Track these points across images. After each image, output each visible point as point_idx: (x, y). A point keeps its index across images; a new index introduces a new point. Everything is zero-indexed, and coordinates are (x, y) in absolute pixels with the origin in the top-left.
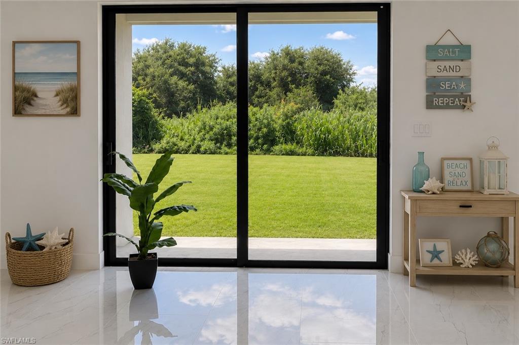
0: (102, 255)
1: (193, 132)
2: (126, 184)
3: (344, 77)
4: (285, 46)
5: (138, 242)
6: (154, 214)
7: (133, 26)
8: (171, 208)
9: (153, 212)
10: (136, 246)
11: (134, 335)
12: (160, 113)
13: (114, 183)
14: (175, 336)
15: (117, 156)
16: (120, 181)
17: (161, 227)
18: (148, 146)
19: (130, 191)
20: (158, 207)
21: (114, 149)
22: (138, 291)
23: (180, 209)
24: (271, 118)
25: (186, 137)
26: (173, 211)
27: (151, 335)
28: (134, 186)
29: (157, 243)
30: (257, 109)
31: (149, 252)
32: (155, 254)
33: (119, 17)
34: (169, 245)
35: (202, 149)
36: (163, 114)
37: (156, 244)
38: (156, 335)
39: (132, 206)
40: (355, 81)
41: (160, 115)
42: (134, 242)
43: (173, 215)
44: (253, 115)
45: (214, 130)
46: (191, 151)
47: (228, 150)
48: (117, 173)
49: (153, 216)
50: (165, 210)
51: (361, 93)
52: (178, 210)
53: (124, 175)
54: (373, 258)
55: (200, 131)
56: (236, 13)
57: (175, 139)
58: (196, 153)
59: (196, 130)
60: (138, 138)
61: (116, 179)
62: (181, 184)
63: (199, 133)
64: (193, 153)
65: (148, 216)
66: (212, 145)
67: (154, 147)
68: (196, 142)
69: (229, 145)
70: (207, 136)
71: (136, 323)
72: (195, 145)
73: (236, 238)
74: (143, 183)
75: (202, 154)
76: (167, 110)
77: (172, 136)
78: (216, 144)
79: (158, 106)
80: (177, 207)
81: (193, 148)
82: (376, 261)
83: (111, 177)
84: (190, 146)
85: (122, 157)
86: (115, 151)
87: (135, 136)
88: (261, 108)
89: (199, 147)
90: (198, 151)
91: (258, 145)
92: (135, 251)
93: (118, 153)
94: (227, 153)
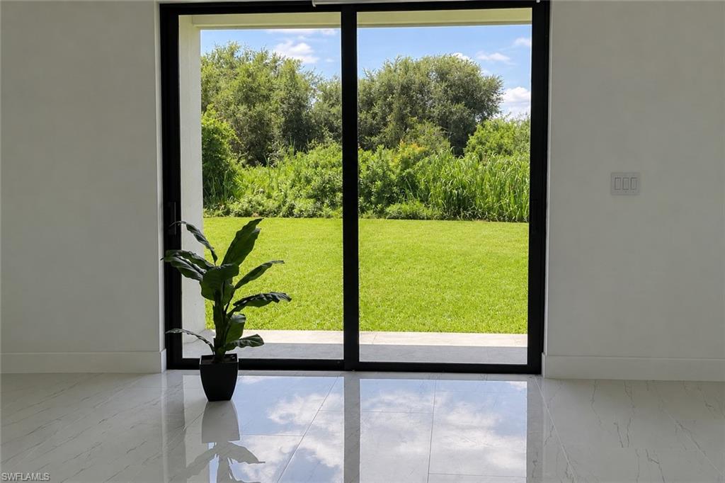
0: (163, 354)
1: (284, 186)
2: (196, 265)
3: (484, 105)
4: (403, 57)
5: (213, 340)
6: (234, 305)
7: (201, 31)
8: (256, 296)
9: (233, 301)
10: (211, 345)
11: (207, 461)
12: (240, 159)
13: (179, 263)
14: (262, 462)
15: (183, 227)
16: (188, 260)
17: (243, 321)
18: (223, 206)
19: (201, 273)
20: (239, 295)
21: (179, 218)
22: (213, 403)
23: (268, 298)
24: (388, 166)
25: (275, 194)
26: (258, 301)
27: (231, 461)
28: (207, 268)
29: (238, 341)
30: (369, 152)
31: (227, 353)
32: (235, 355)
33: (183, 19)
34: (253, 345)
35: (296, 211)
36: (243, 161)
37: (236, 343)
38: (236, 462)
39: (205, 294)
40: (500, 110)
41: (238, 162)
42: (208, 340)
43: (259, 305)
44: (364, 162)
45: (313, 183)
46: (281, 214)
47: (331, 212)
48: (183, 249)
49: (232, 307)
50: (248, 299)
51: (508, 128)
52: (265, 299)
53: (194, 253)
54: (523, 360)
55: (293, 186)
56: (340, 13)
57: (259, 197)
58: (288, 217)
59: (288, 183)
60: (210, 194)
61: (182, 257)
62: (269, 265)
63: (291, 188)
64: (284, 216)
65: (225, 307)
66: (309, 205)
67: (231, 207)
68: (288, 200)
69: (333, 205)
70: (303, 193)
71: (211, 445)
72: (287, 205)
73: (343, 332)
74: (219, 263)
75: (296, 217)
76: (249, 154)
77: (255, 193)
78: (315, 203)
79: (236, 149)
80: (265, 295)
81: (284, 209)
82: (526, 363)
83: (176, 256)
84: (280, 206)
85: (190, 228)
86: (180, 220)
87: (207, 192)
88: (374, 151)
89: (292, 207)
90: (290, 213)
91: (371, 204)
92: (209, 352)
93: (185, 223)
94: (329, 217)
